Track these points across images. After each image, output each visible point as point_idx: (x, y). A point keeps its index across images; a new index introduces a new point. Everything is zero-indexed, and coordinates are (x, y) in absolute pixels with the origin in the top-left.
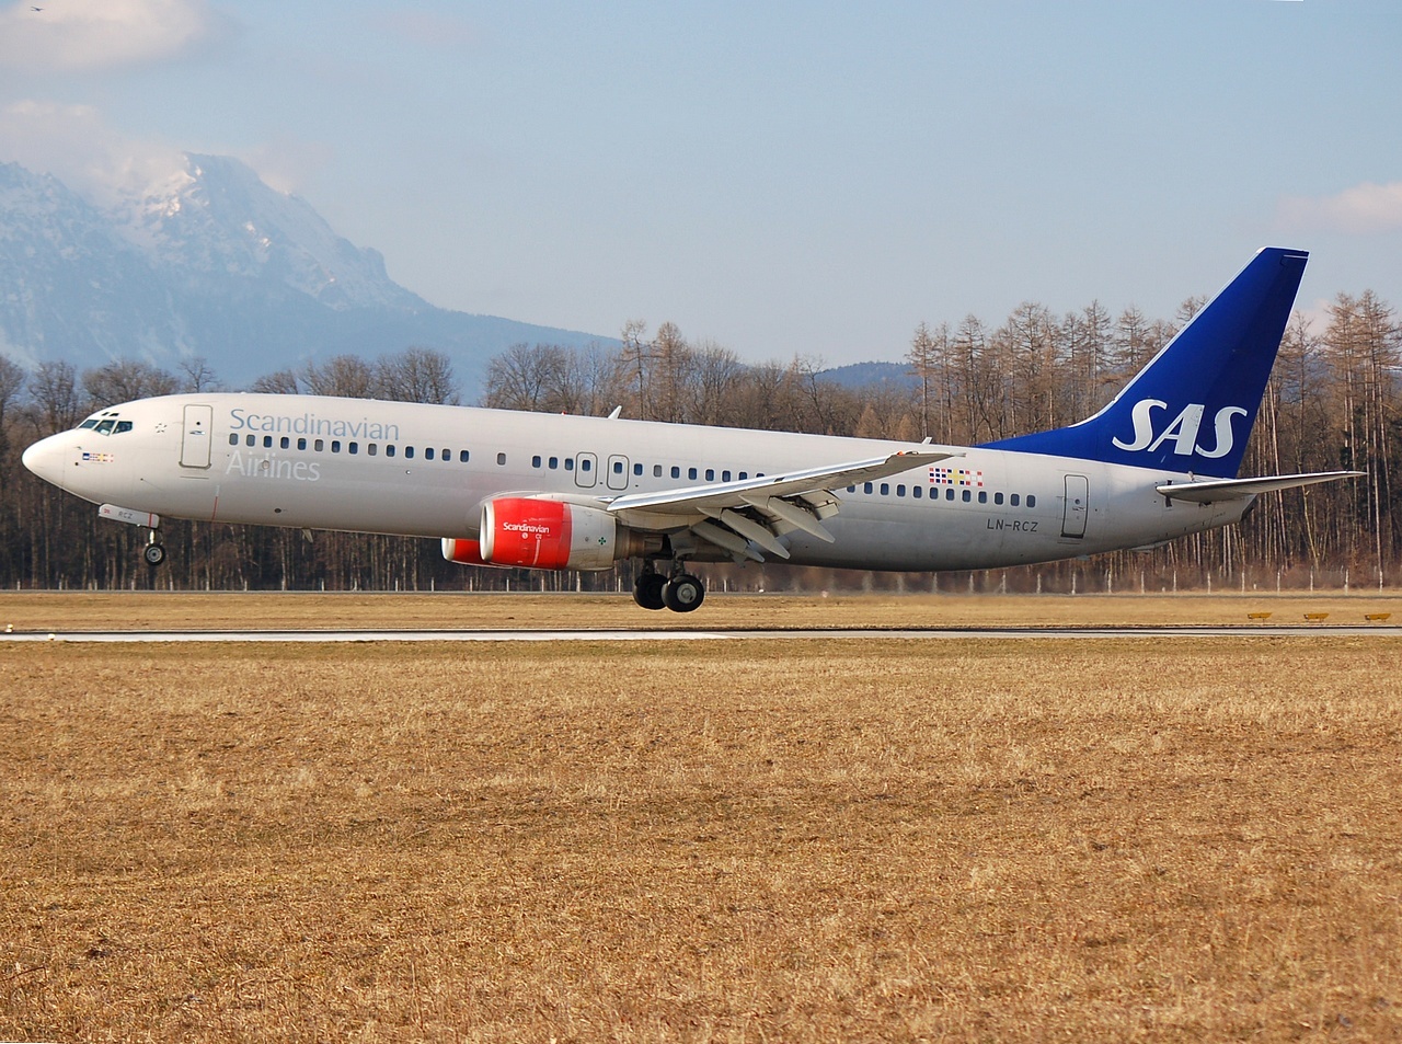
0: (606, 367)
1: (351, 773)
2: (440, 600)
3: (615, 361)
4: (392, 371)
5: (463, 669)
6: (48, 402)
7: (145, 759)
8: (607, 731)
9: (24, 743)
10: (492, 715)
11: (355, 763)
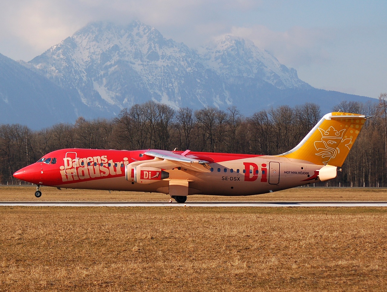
0: (374, 109)
1: (290, 258)
2: (317, 190)
3: (377, 107)
4: (300, 111)
5: (326, 218)
6: (183, 121)
7: (219, 252)
8: (377, 243)
9: (178, 247)
10: (337, 237)
11: (291, 255)
